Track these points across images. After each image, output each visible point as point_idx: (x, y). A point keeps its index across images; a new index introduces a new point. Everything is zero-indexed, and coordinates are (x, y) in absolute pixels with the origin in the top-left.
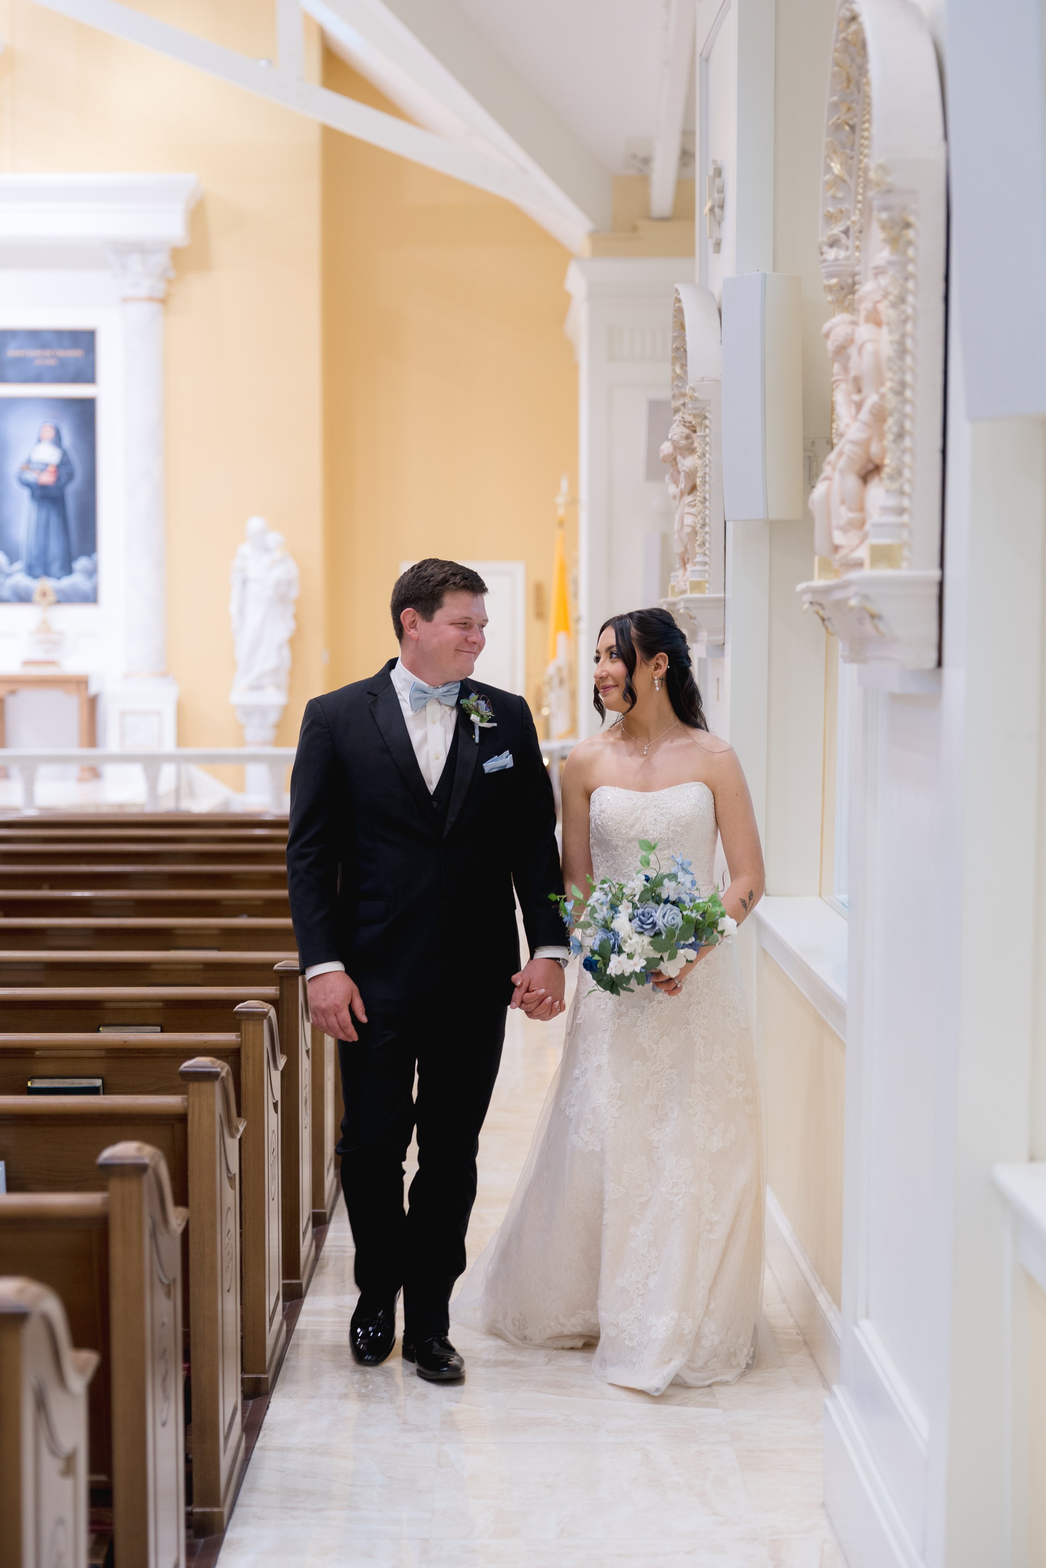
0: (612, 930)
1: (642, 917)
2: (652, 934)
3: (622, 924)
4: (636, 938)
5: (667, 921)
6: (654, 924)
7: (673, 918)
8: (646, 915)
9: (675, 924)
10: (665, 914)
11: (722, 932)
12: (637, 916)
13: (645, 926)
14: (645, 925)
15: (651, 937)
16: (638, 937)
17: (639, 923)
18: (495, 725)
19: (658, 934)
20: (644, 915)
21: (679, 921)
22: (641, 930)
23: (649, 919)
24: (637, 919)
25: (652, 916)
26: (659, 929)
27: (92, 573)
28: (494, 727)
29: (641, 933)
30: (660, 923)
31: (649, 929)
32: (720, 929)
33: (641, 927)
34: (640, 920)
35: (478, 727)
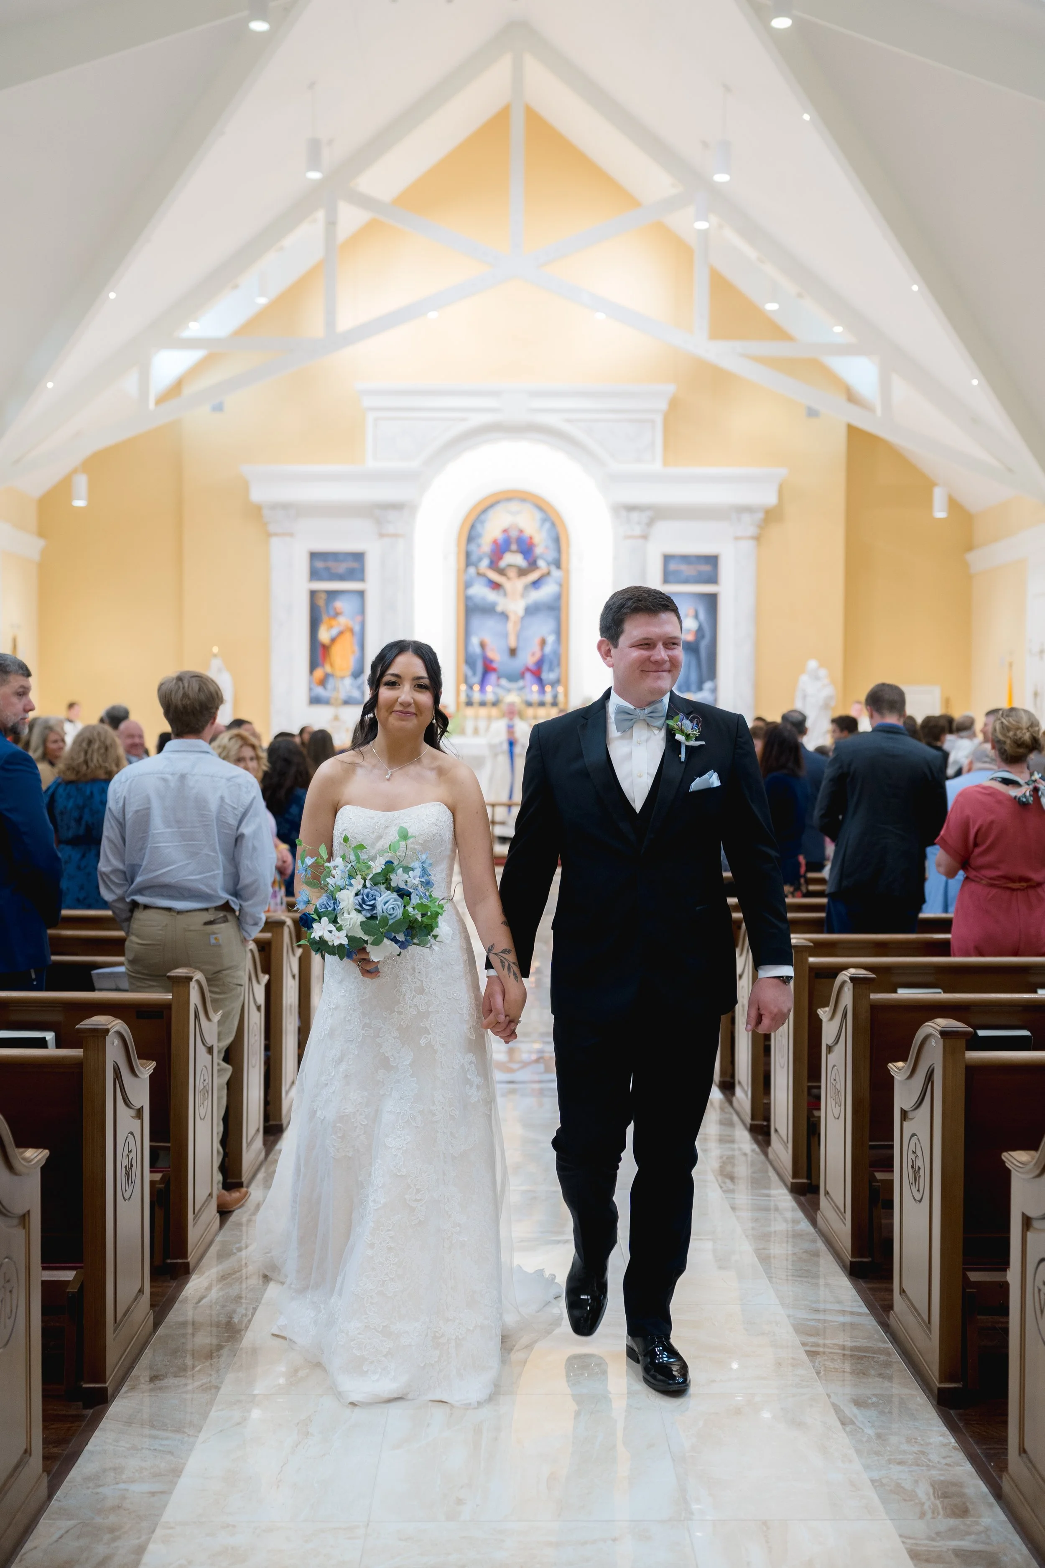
0: (335, 899)
1: (365, 896)
2: (369, 915)
3: (347, 899)
4: (354, 914)
5: (387, 909)
6: (373, 907)
7: (393, 908)
8: (370, 896)
9: (393, 914)
10: (387, 902)
11: (435, 937)
12: (363, 895)
13: (364, 906)
14: (365, 904)
15: (366, 918)
16: (355, 915)
17: (360, 901)
18: (703, 743)
19: (373, 917)
20: (367, 896)
21: (399, 913)
22: (359, 908)
23: (370, 901)
24: (361, 896)
25: (375, 899)
26: (377, 913)
27: (714, 690)
28: (701, 746)
29: (359, 911)
30: (379, 908)
31: (368, 909)
32: (434, 933)
33: (361, 906)
34: (363, 899)
35: (684, 746)
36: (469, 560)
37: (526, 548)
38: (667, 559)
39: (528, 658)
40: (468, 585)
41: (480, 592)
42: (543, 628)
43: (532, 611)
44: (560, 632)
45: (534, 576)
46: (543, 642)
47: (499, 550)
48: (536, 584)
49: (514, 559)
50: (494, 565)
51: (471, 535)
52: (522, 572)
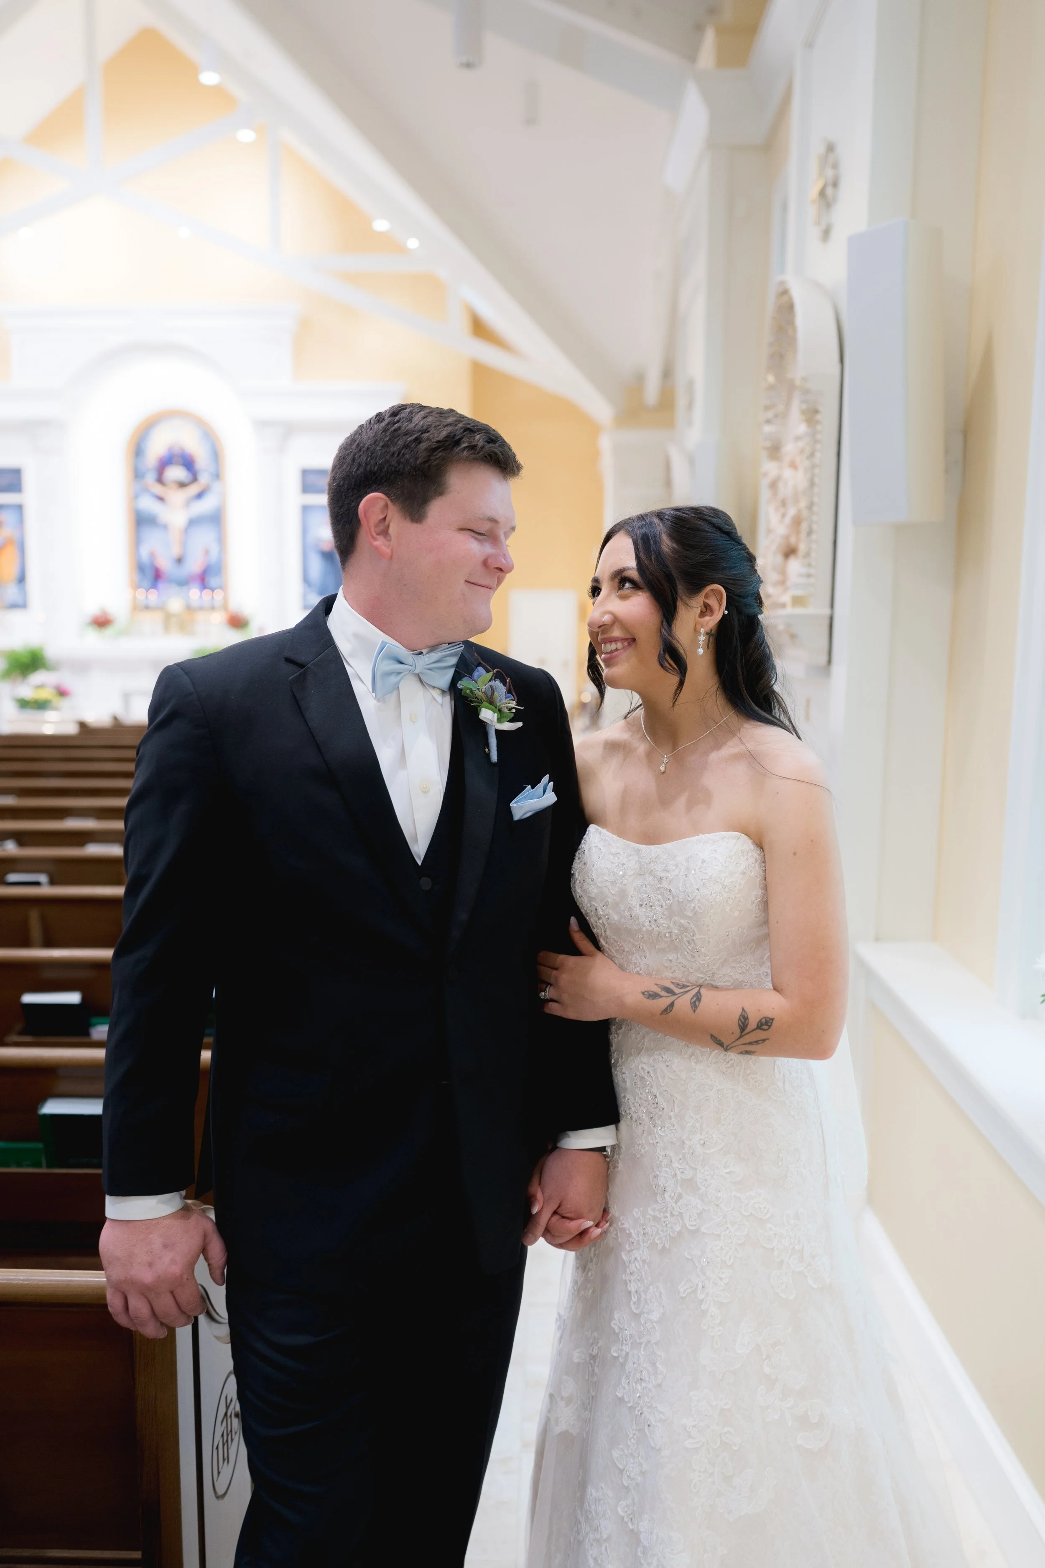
18: (519, 725)
28: (520, 729)
35: (494, 732)
36: (138, 474)
37: (188, 463)
38: (305, 473)
39: (194, 565)
40: (136, 497)
41: (148, 504)
42: (204, 538)
43: (193, 523)
44: (221, 540)
45: (194, 489)
46: (207, 552)
47: (164, 463)
48: (200, 496)
49: (176, 473)
50: (160, 480)
51: (138, 450)
52: (182, 485)
